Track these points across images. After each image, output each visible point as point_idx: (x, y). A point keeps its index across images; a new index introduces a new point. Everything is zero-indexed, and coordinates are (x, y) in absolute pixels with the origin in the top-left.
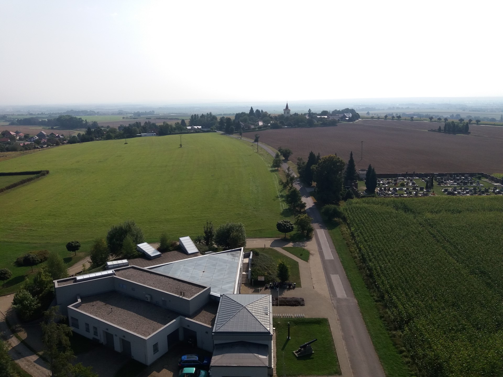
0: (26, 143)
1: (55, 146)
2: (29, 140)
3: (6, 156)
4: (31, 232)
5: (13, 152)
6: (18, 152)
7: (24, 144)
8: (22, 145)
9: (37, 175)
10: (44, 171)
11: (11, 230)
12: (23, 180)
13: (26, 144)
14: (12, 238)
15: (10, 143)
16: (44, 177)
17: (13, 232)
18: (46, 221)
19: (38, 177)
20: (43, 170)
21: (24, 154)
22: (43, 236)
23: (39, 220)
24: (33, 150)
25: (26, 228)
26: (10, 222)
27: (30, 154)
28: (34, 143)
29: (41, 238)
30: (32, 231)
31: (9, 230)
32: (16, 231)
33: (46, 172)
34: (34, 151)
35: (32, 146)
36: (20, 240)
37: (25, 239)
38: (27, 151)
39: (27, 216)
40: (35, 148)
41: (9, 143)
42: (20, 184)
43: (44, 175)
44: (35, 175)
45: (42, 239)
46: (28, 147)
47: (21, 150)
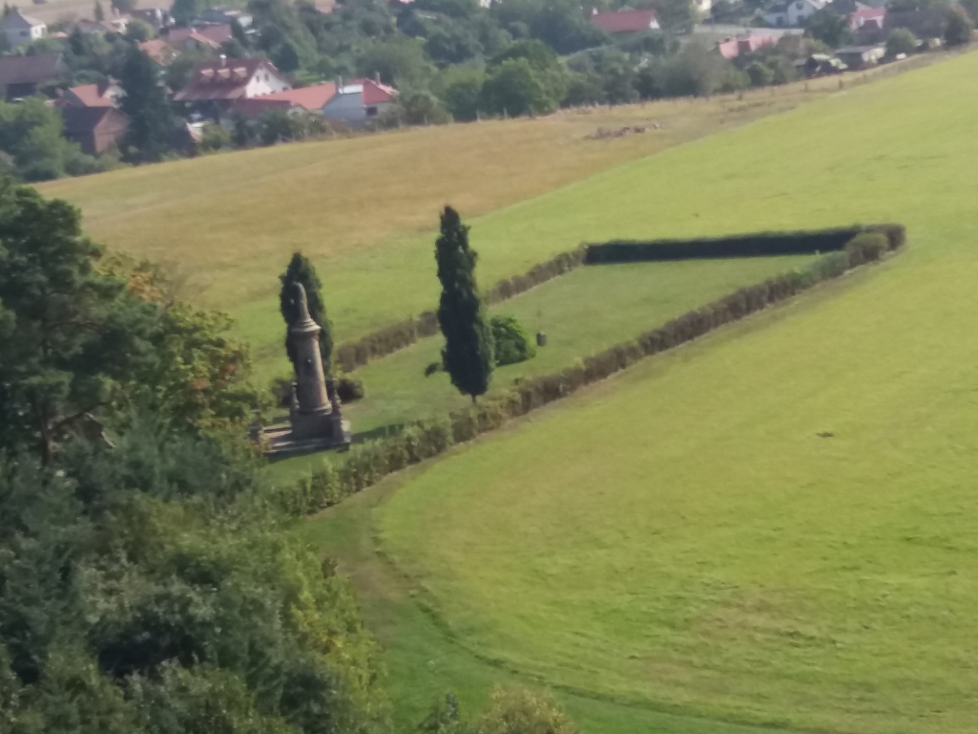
0: (758, 37)
1: (937, 49)
2: (772, 18)
3: (638, 130)
4: (796, 652)
5: (682, 104)
6: (712, 99)
7: (743, 46)
8: (728, 50)
9: (830, 254)
10: (870, 230)
11: (673, 626)
12: (742, 291)
13: (753, 47)
14: (678, 684)
15: (661, 41)
16: (871, 268)
17: (684, 638)
18: (893, 579)
19: (832, 272)
20: (865, 221)
21: (743, 114)
22: (870, 688)
23: (844, 568)
24: (800, 85)
25: (760, 620)
26: (669, 576)
27: (781, 110)
28: (805, 35)
29: (855, 695)
30: (801, 642)
31: (660, 622)
32: (707, 634)
33: (883, 238)
34: (807, 90)
35: (794, 56)
36: (728, 701)
37: (760, 697)
38: (762, 94)
39: (771, 539)
40: (811, 69)
41: (651, 44)
42: (725, 321)
43: (870, 254)
44: (817, 258)
45: (865, 706)
46: (772, 65)
47: (727, 88)
